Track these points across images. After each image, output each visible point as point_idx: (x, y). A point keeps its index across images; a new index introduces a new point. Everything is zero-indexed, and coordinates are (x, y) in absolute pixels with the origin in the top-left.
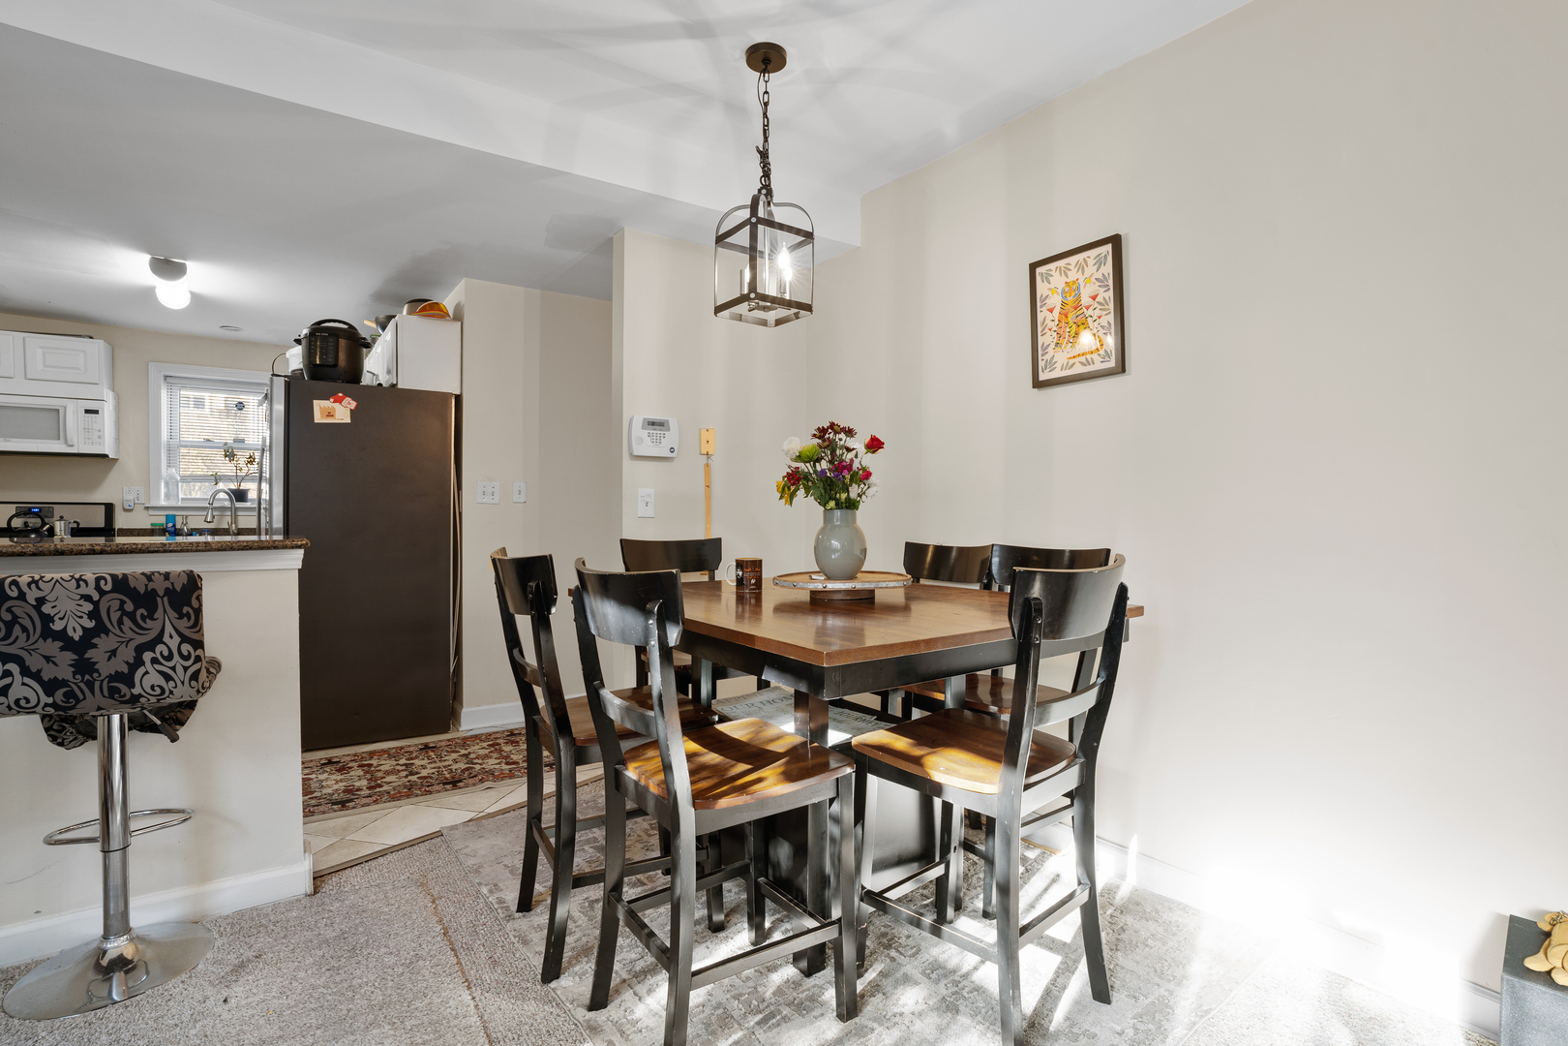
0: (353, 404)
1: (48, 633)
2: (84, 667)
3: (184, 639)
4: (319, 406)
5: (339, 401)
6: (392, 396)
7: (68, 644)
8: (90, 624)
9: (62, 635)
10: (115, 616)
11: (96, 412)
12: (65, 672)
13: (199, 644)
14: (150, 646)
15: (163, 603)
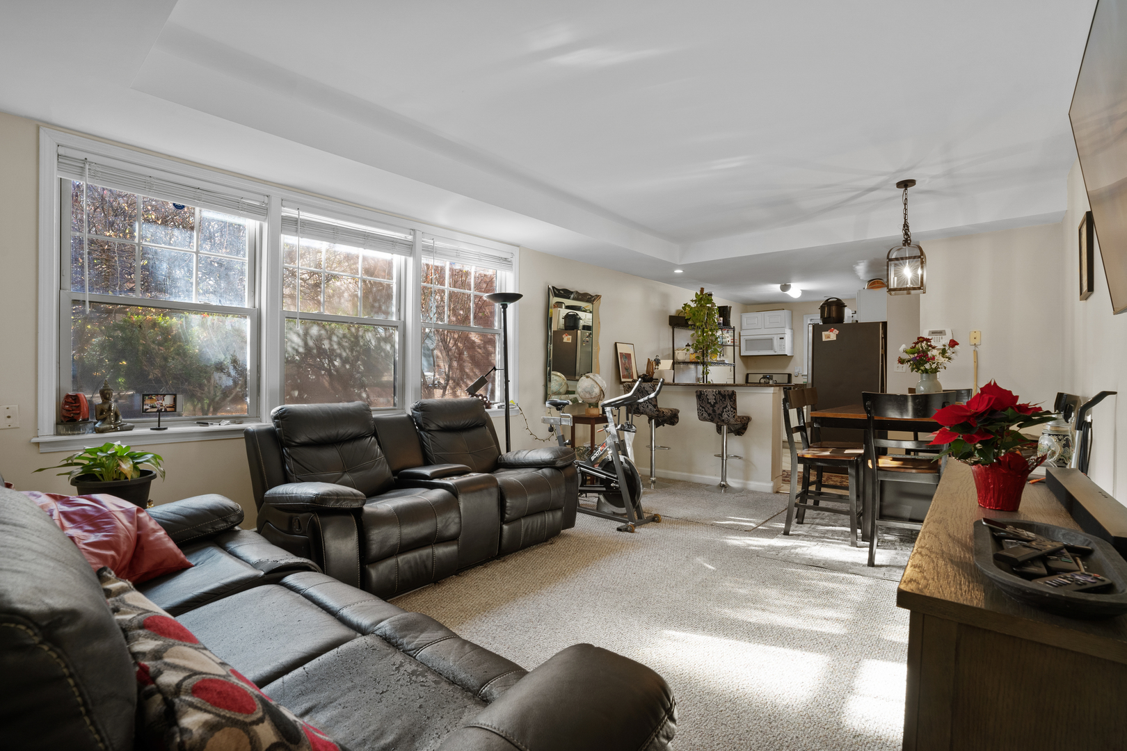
0: (838, 332)
1: (707, 403)
2: (714, 411)
3: (732, 407)
4: (824, 334)
5: (832, 331)
6: (856, 325)
8: (715, 401)
10: (719, 400)
11: (783, 338)
13: (735, 409)
14: (725, 408)
15: (727, 397)
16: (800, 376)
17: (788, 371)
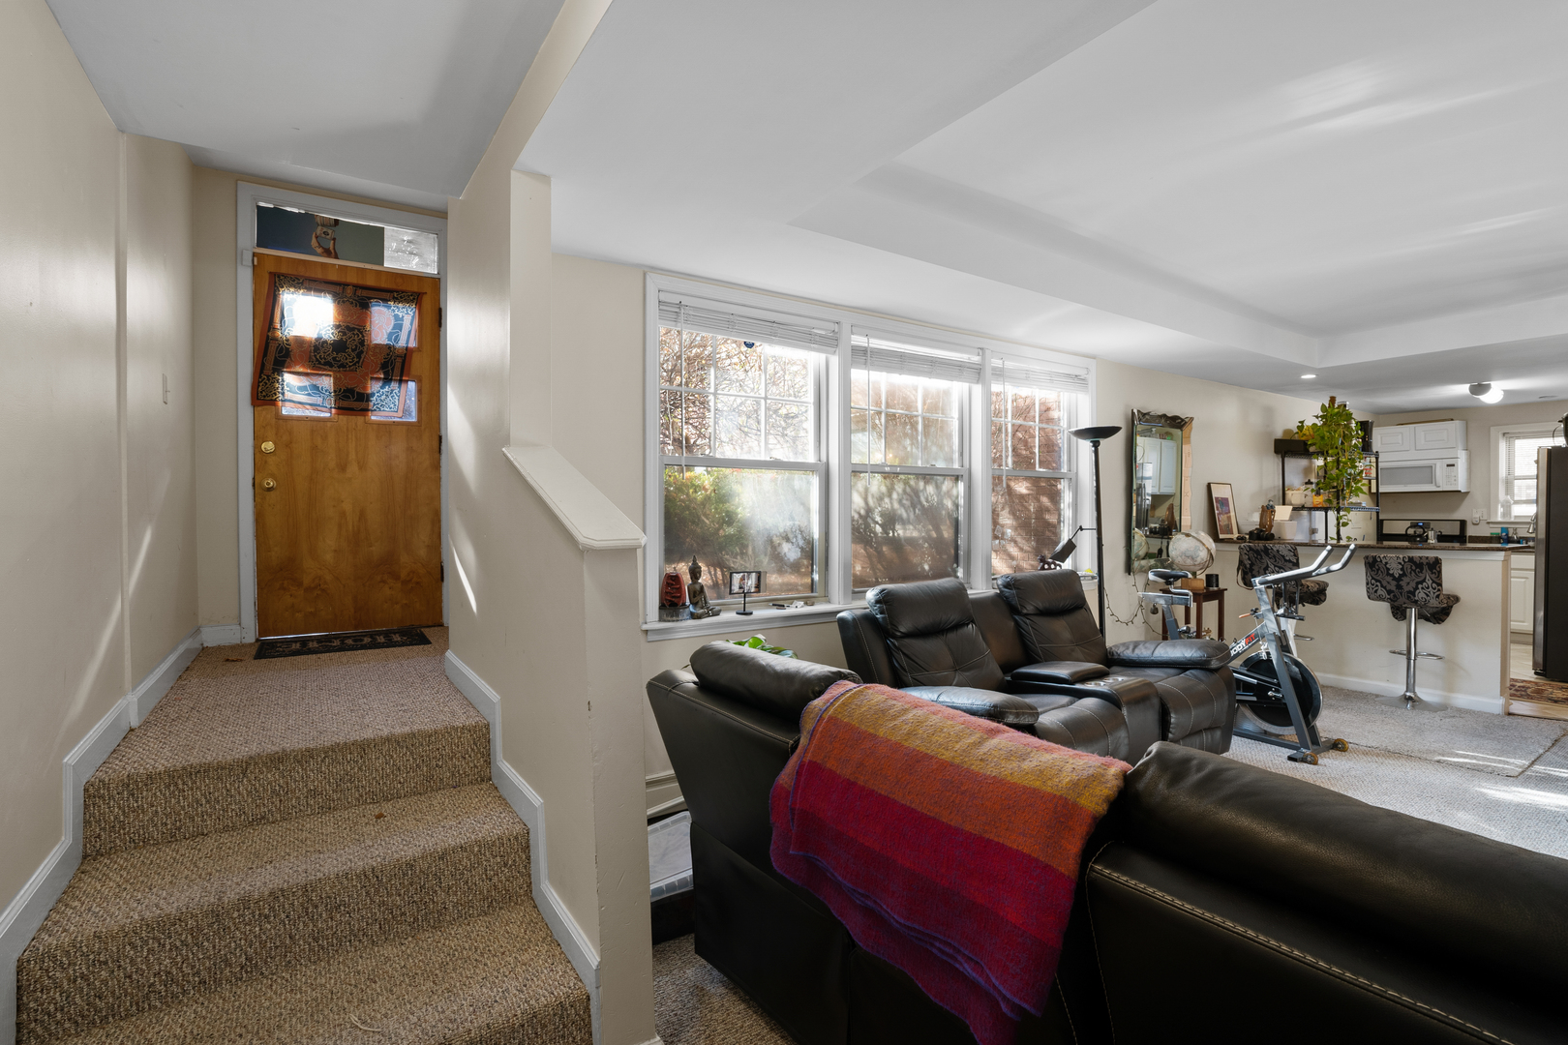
1: (1388, 574)
2: (1399, 587)
3: (1434, 582)
7: (1394, 579)
8: (1401, 573)
9: (1392, 575)
10: (1409, 571)
11: (1453, 465)
12: (1394, 588)
13: (1440, 585)
14: (1421, 582)
15: (1426, 568)
16: (1483, 524)
17: (1459, 515)
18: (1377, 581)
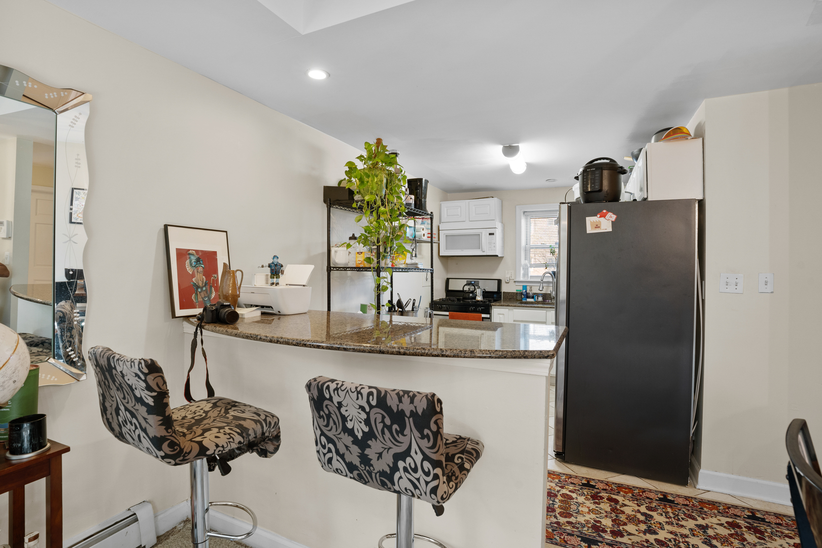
0: (614, 217)
1: (345, 430)
3: (426, 458)
4: (589, 220)
5: (604, 216)
6: (645, 205)
7: (356, 441)
8: (366, 429)
9: (351, 432)
10: (380, 426)
11: (493, 234)
12: (356, 461)
14: (403, 457)
15: (410, 423)
17: (497, 275)
18: (330, 440)
